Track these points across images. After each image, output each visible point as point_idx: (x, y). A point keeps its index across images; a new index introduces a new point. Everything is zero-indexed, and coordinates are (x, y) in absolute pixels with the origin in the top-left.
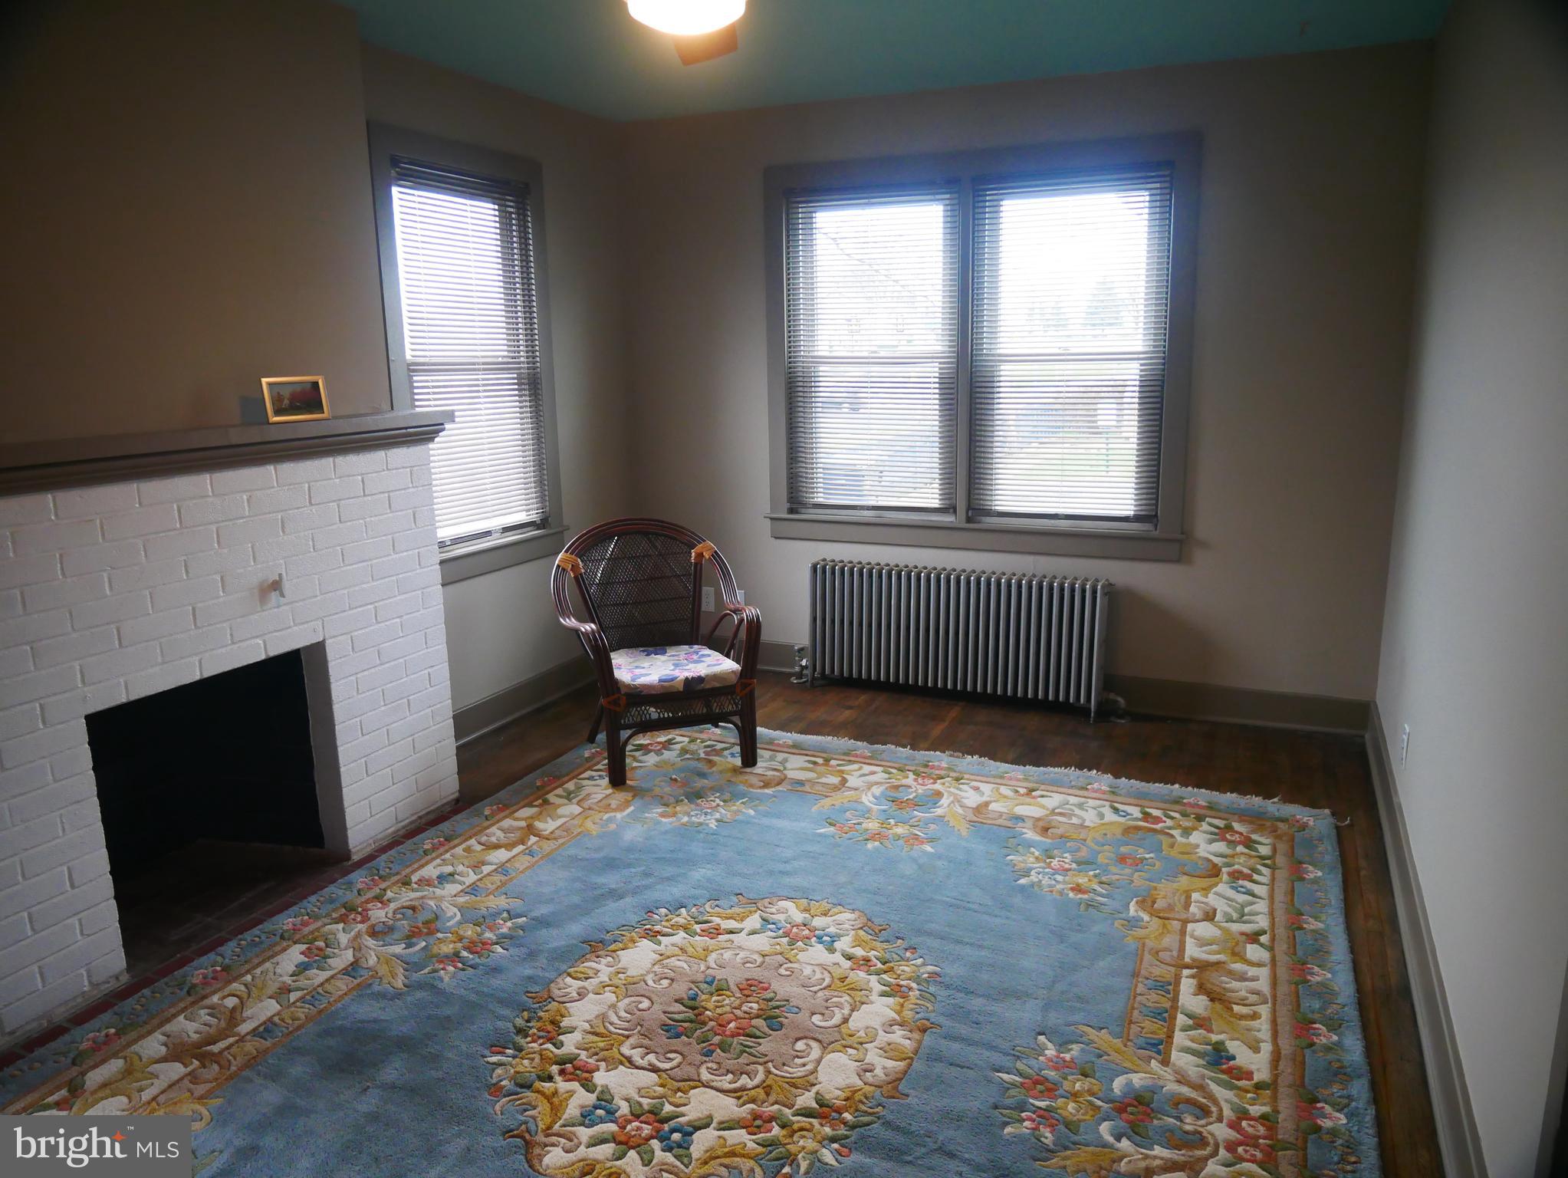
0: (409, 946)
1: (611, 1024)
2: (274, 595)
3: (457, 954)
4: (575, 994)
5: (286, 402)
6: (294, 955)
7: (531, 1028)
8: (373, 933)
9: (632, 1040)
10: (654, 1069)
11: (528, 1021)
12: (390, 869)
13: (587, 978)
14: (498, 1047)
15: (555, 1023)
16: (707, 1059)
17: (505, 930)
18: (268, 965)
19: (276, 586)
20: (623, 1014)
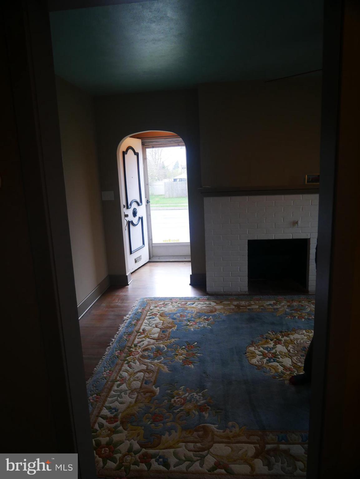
0: (291, 311)
1: (297, 341)
2: (297, 225)
3: (295, 316)
4: (300, 333)
5: (310, 180)
6: (272, 302)
7: (284, 333)
8: (288, 306)
9: (294, 345)
10: (289, 351)
11: (285, 332)
12: (311, 298)
13: (308, 333)
14: (272, 331)
15: (289, 335)
16: (300, 356)
17: (310, 318)
18: (266, 301)
19: (297, 223)
20: (302, 341)
